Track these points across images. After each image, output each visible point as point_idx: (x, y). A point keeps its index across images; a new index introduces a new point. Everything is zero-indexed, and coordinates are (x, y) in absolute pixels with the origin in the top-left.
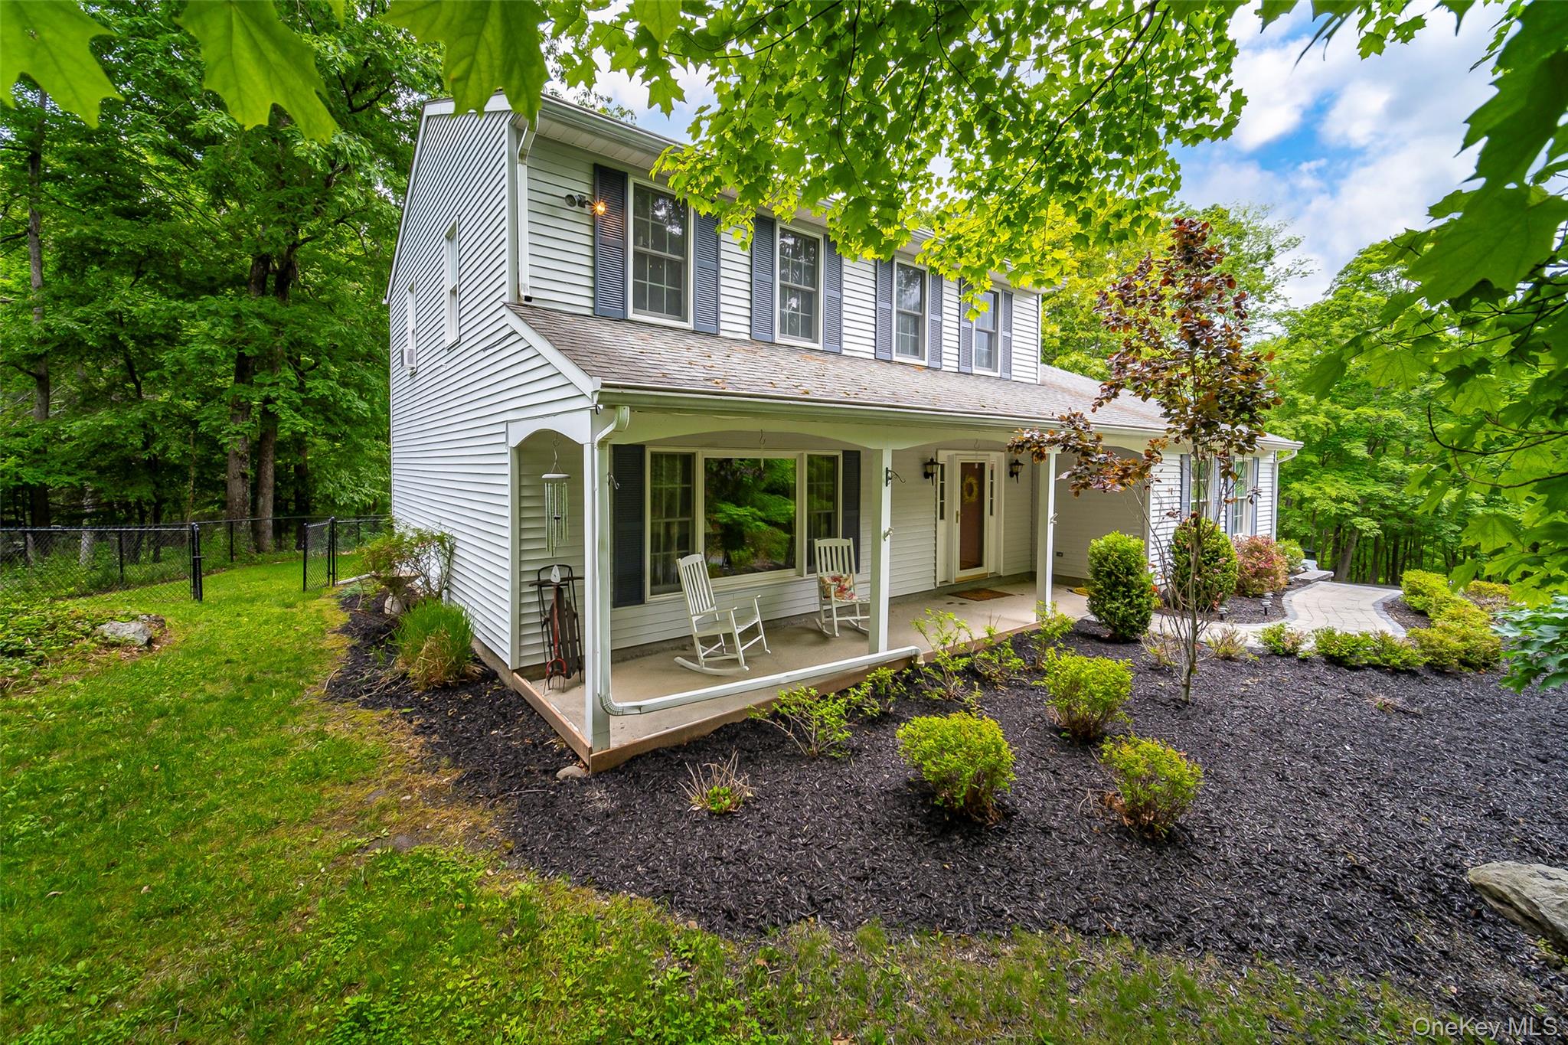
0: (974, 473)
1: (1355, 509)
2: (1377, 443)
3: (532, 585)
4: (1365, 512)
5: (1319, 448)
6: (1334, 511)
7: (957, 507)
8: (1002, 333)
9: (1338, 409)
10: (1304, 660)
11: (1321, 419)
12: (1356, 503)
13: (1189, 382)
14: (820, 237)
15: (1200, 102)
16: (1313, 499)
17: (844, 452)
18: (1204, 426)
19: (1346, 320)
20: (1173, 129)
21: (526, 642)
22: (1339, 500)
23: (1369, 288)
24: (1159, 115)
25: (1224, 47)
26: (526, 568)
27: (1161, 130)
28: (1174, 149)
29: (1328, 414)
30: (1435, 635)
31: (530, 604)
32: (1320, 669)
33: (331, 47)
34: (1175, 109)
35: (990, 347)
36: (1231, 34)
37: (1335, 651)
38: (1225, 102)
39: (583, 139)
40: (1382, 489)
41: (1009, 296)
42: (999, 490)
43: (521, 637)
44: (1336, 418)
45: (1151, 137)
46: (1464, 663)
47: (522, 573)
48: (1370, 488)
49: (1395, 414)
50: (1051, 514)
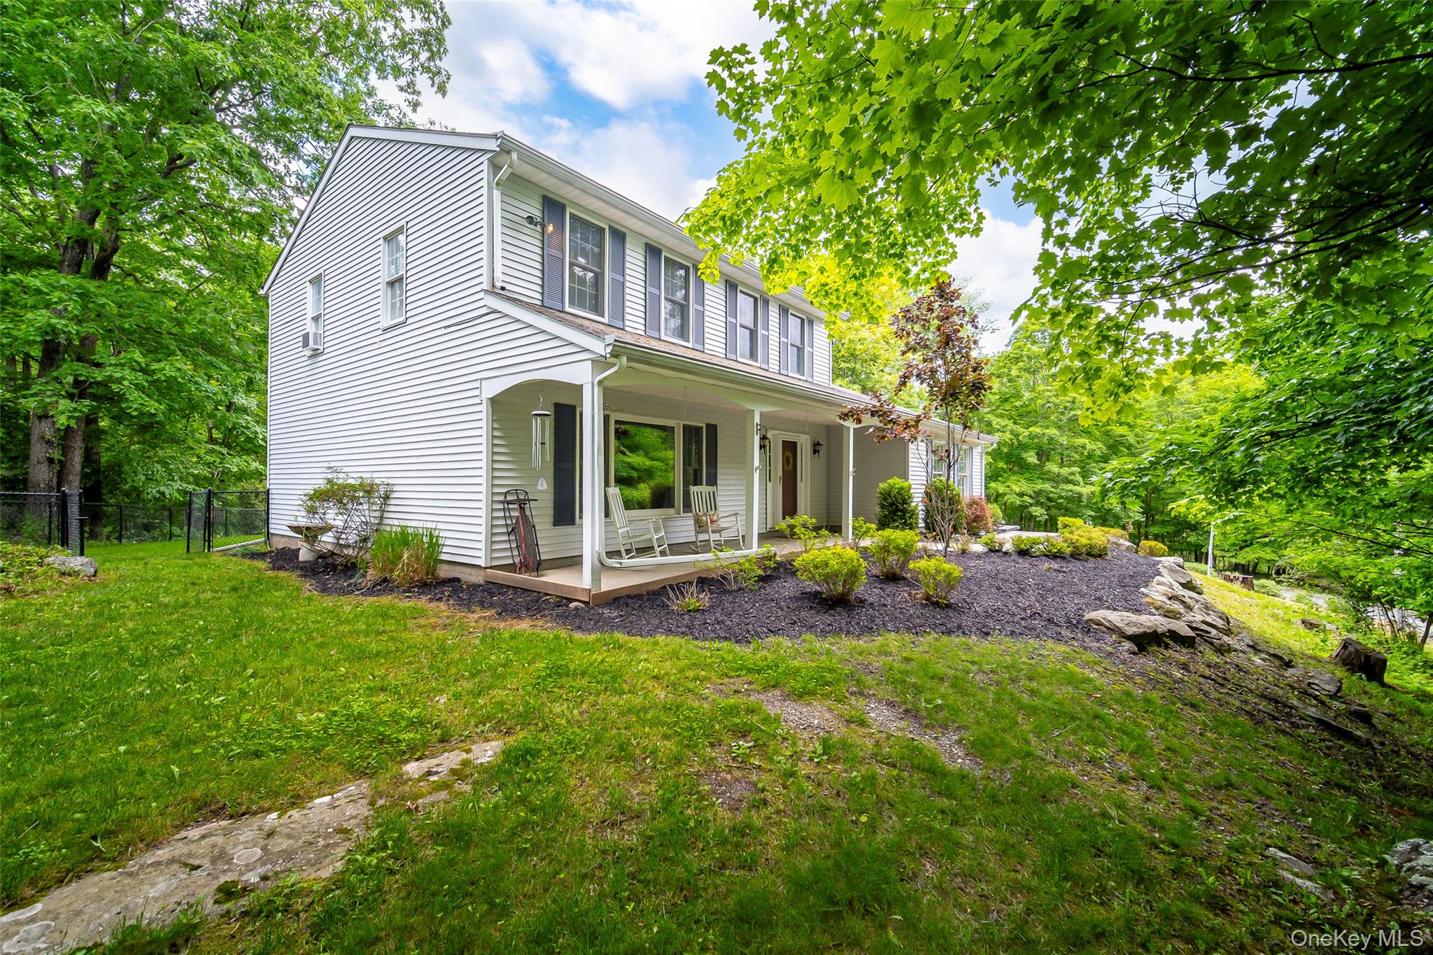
0: (790, 448)
1: (1031, 501)
2: (1043, 455)
3: (501, 502)
4: (1038, 503)
5: (1008, 458)
6: (1018, 503)
7: (780, 473)
8: (807, 349)
9: (1019, 429)
10: (1006, 553)
11: (1008, 436)
12: (1031, 497)
13: (942, 370)
14: (690, 265)
15: (963, 216)
16: (1005, 494)
17: (708, 425)
18: (952, 395)
19: (1021, 364)
20: (950, 228)
21: (496, 547)
22: (1021, 495)
23: (1034, 342)
24: (944, 219)
25: (973, 192)
26: (496, 490)
27: (945, 227)
28: (952, 237)
29: (1012, 432)
30: (1075, 537)
31: (498, 518)
32: (1015, 557)
33: (220, 55)
34: (951, 217)
35: (798, 358)
36: (976, 186)
37: (1023, 546)
38: (974, 217)
39: (540, 177)
40: (1047, 486)
41: (811, 323)
42: (806, 462)
43: (492, 542)
44: (1017, 435)
45: (940, 231)
46: (1089, 554)
47: (493, 494)
48: (1040, 486)
49: (1053, 432)
50: (851, 469)
